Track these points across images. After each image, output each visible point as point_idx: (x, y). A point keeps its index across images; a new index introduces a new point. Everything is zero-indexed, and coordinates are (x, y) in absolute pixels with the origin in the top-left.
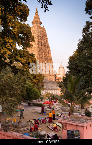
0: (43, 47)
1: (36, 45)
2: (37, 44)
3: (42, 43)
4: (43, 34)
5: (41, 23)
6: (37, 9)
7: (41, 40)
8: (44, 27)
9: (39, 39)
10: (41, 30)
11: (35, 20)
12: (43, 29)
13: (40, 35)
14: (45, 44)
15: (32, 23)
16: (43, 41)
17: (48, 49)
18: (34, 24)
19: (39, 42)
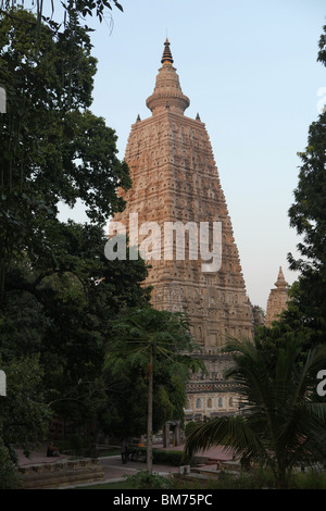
0: (196, 204)
1: (168, 197)
2: (171, 194)
3: (191, 188)
4: (197, 150)
5: (185, 103)
6: (167, 44)
7: (189, 174)
8: (198, 118)
9: (177, 173)
10: (187, 131)
11: (162, 90)
12: (198, 126)
13: (180, 152)
14: (205, 189)
15: (148, 105)
16: (195, 178)
17: (222, 213)
18: (158, 109)
19: (179, 184)
